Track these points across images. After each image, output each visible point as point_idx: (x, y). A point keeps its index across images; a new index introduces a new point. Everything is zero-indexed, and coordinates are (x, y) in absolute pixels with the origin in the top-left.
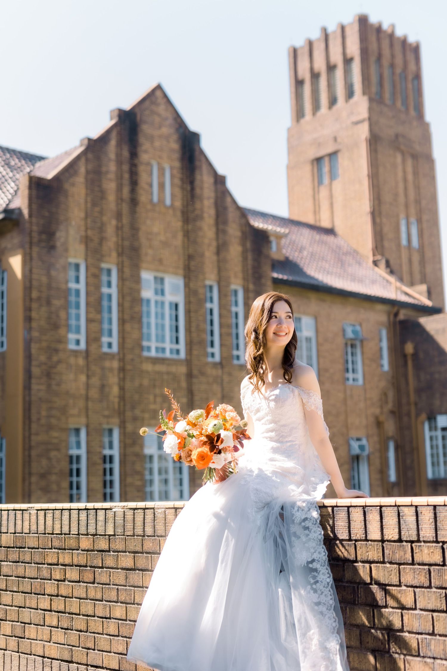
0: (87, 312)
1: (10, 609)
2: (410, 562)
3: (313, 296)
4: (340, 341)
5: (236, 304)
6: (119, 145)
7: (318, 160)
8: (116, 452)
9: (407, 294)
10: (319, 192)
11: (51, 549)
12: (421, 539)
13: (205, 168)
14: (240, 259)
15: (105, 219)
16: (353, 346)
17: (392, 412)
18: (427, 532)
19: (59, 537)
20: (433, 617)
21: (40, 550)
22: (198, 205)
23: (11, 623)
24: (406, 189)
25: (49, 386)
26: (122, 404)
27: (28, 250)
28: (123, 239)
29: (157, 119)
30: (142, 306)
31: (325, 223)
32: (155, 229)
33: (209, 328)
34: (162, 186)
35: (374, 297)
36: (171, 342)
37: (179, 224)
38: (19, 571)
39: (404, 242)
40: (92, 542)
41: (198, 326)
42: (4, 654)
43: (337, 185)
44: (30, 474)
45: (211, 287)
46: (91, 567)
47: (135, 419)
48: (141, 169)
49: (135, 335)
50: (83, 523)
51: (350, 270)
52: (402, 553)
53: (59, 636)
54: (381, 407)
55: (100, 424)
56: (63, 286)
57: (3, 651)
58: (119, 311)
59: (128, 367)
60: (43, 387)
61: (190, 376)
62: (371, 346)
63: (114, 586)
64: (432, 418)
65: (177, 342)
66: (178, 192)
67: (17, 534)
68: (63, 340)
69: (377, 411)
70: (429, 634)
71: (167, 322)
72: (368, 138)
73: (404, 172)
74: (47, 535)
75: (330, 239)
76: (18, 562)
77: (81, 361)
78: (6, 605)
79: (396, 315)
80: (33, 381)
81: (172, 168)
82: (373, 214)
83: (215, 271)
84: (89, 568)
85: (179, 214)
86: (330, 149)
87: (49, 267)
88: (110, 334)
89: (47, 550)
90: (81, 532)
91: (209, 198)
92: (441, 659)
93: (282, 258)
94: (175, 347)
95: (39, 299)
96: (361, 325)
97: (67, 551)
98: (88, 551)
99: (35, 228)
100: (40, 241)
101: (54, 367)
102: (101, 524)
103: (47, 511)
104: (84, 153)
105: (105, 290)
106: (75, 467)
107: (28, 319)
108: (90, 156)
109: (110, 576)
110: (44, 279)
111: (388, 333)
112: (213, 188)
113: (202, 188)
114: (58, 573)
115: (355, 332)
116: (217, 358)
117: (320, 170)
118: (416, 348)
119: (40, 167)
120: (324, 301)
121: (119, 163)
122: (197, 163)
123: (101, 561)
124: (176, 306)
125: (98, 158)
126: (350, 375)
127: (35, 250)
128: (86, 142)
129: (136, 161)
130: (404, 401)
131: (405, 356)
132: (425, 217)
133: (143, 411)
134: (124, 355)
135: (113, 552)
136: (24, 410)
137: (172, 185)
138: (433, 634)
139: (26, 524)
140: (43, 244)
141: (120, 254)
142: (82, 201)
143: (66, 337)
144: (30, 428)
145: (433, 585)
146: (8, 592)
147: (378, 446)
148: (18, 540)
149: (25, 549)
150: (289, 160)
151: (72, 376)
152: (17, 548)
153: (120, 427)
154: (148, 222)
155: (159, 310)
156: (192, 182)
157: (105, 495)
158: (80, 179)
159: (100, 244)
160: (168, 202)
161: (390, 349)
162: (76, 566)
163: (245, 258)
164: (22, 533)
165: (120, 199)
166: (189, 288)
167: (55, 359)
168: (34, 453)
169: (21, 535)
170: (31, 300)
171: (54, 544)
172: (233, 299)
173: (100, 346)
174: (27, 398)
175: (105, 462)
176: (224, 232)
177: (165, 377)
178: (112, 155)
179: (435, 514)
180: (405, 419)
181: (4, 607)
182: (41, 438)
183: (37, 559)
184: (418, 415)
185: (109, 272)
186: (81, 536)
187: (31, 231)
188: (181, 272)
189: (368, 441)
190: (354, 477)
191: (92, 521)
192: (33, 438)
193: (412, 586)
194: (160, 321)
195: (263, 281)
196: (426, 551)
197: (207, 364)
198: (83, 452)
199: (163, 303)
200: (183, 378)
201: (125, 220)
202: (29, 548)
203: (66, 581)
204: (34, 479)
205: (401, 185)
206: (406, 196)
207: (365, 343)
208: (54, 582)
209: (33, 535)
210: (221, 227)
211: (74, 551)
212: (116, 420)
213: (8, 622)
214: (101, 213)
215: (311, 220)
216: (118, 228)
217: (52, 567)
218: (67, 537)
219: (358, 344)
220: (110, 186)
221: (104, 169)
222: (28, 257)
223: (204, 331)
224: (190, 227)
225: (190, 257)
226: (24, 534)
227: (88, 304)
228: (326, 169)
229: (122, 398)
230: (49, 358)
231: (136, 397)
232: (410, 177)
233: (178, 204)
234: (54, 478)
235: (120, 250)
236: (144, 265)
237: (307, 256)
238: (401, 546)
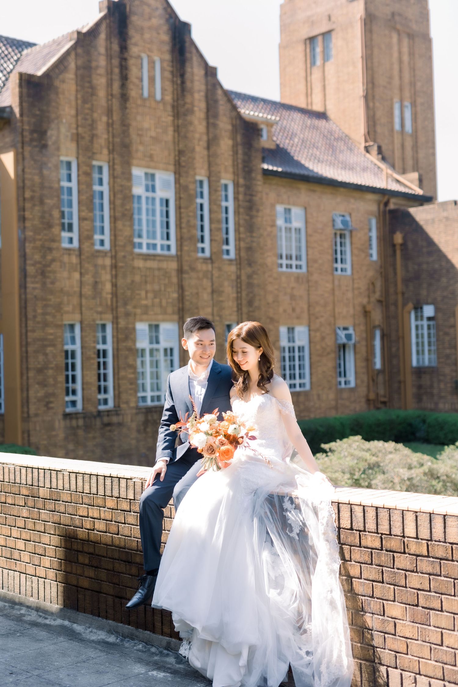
0: (79, 211)
1: (49, 548)
2: (358, 545)
3: (303, 187)
4: (330, 231)
5: (226, 199)
6: (109, 38)
7: (312, 40)
8: (109, 347)
9: (398, 181)
10: (311, 74)
11: (82, 504)
12: (367, 530)
13: (195, 59)
14: (231, 153)
15: (95, 115)
16: (342, 236)
17: (380, 301)
18: (371, 525)
19: (88, 496)
20: (373, 585)
21: (72, 504)
22: (188, 99)
23: (50, 558)
24: (401, 71)
25: (44, 284)
26: (114, 299)
27: (20, 150)
28: (113, 136)
29: (147, 10)
30: (133, 203)
31: (317, 107)
32: (146, 125)
33: (199, 223)
34: (152, 80)
35: (364, 186)
36: (162, 238)
37: (170, 118)
38: (55, 518)
39: (397, 127)
40: (116, 503)
41: (188, 221)
42: (44, 582)
43: (330, 67)
44: (28, 369)
45: (201, 182)
46: (115, 522)
47: (127, 315)
48: (131, 62)
49: (127, 232)
50: (108, 487)
51: (341, 157)
52: (353, 539)
53: (90, 572)
54: (369, 297)
55: (94, 320)
56: (56, 186)
57: (43, 579)
58: (110, 209)
59: (120, 264)
60: (38, 286)
61: (180, 271)
62: (360, 236)
63: (134, 539)
64: (418, 308)
65: (168, 238)
66: (169, 86)
67: (52, 489)
68: (56, 239)
69: (365, 301)
70: (370, 597)
71: (158, 218)
72: (363, 17)
73: (400, 52)
74: (78, 493)
75: (322, 123)
76: (55, 511)
77: (74, 260)
78: (45, 544)
79: (386, 204)
80: (28, 279)
81: (162, 61)
82: (366, 97)
83: (206, 167)
84: (113, 523)
85: (169, 108)
86: (324, 29)
87: (41, 167)
88: (102, 233)
89: (78, 505)
90: (107, 494)
91: (199, 91)
92: (378, 615)
93: (273, 147)
94: (166, 243)
95: (32, 198)
96: (350, 215)
97: (95, 507)
98: (113, 509)
99: (26, 127)
100: (32, 140)
101: (49, 266)
102: (123, 490)
103: (78, 474)
104: (74, 48)
105: (97, 188)
106: (70, 361)
107: (22, 219)
108: (80, 50)
109: (131, 530)
110: (37, 179)
111: (377, 223)
112: (203, 81)
113: (192, 81)
114: (88, 524)
115: (344, 223)
116: (207, 254)
117: (313, 50)
118: (404, 238)
119: (27, 55)
120: (314, 191)
121: (109, 57)
122: (188, 55)
123: (123, 519)
124: (167, 201)
125: (88, 53)
126: (339, 266)
127: (27, 149)
128: (75, 36)
129: (126, 55)
130: (392, 290)
131: (394, 246)
132: (419, 100)
133: (135, 307)
134: (116, 252)
135: (134, 512)
136: (20, 308)
137: (163, 78)
138: (372, 597)
139: (60, 482)
140: (35, 143)
141: (111, 151)
142: (73, 98)
143: (59, 235)
144: (26, 326)
145: (373, 563)
146: (46, 534)
147: (364, 335)
148: (53, 494)
149: (60, 502)
150: (281, 39)
151: (65, 274)
152: (53, 500)
153: (113, 323)
154: (139, 118)
155: (150, 207)
156: (182, 76)
157: (99, 387)
158: (70, 75)
159: (91, 141)
160: (158, 97)
161: (378, 238)
162: (103, 520)
163: (235, 153)
164: (57, 489)
165: (110, 95)
166: (179, 183)
167: (49, 258)
168: (30, 349)
169: (56, 490)
170: (24, 199)
171: (84, 501)
172: (223, 193)
173: (93, 244)
174: (23, 296)
175: (99, 357)
176: (215, 126)
177: (157, 273)
178: (102, 50)
179: (377, 513)
180: (392, 308)
181: (43, 545)
182: (38, 334)
183: (71, 510)
184: (404, 305)
185: (100, 168)
186: (107, 497)
187: (23, 130)
188: (172, 167)
189: (354, 330)
190: (340, 365)
191: (116, 487)
192: (29, 334)
193: (359, 562)
194: (150, 218)
195: (253, 175)
196: (369, 538)
197: (198, 259)
198: (77, 347)
199: (154, 199)
200: (174, 274)
201: (116, 117)
202: (63, 501)
203: (95, 530)
204: (31, 374)
205: (396, 67)
206: (401, 78)
207: (354, 233)
208: (85, 530)
209: (66, 491)
210: (211, 121)
211: (101, 508)
212: (109, 316)
213: (47, 557)
214: (92, 110)
215: (303, 105)
216: (109, 125)
217: (83, 518)
218: (95, 497)
219: (347, 234)
220: (101, 81)
221: (94, 64)
222: (20, 157)
223: (194, 227)
224: (180, 122)
225: (181, 153)
226: (58, 490)
227: (79, 203)
228: (319, 50)
229: (115, 294)
230: (44, 257)
231: (129, 293)
232: (406, 58)
233: (169, 98)
234: (50, 372)
235: (111, 147)
236: (135, 162)
237: (298, 143)
238: (352, 533)
